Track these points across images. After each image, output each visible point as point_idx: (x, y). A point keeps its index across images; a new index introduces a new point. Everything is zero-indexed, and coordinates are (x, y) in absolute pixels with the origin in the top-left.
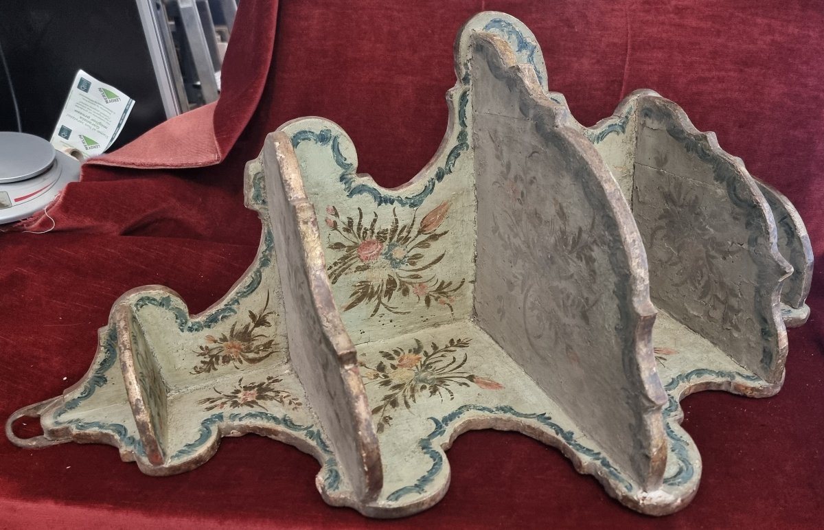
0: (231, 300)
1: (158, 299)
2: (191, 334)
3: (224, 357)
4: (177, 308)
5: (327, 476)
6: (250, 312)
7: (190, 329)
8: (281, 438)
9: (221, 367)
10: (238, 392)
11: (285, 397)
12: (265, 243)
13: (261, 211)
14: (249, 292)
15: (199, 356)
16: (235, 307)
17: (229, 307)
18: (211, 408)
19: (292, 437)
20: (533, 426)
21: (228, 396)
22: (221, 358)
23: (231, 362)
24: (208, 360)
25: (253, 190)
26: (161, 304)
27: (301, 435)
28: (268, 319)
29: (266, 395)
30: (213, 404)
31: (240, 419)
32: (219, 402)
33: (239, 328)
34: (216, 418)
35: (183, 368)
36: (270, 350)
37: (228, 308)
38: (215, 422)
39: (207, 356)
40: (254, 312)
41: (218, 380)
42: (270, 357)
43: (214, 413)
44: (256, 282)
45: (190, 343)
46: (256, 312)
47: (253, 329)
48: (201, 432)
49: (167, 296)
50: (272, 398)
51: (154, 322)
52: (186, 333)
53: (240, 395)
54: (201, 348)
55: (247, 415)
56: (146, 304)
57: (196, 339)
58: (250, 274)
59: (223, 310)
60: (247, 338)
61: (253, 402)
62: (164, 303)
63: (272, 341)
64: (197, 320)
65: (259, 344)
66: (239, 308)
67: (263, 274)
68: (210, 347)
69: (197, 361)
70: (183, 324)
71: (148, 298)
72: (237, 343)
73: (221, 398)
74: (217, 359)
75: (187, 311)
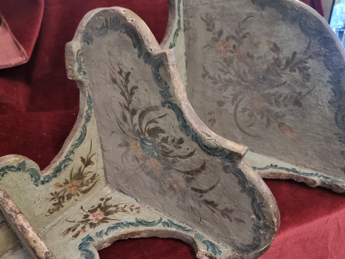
0: (69, 152)
1: (16, 166)
2: (44, 186)
3: (68, 196)
4: (31, 169)
5: (206, 247)
6: (82, 158)
7: (43, 183)
8: (144, 235)
9: (66, 204)
10: (86, 216)
11: (124, 207)
12: (87, 104)
13: (83, 80)
14: (80, 143)
15: (50, 201)
16: (71, 157)
17: (67, 157)
18: (76, 236)
19: (154, 232)
20: (274, 172)
21: (82, 222)
22: (66, 197)
23: (72, 197)
24: (57, 202)
25: (77, 64)
26: (19, 169)
27: (160, 227)
28: (92, 159)
29: (110, 211)
30: (76, 232)
31: (106, 234)
32: (79, 228)
33: (75, 171)
34: (87, 240)
35: (40, 214)
36: (95, 181)
37: (68, 159)
38: (88, 244)
39: (56, 199)
40: (84, 157)
41: (65, 214)
42: (95, 185)
43: (82, 238)
44: (83, 134)
45: (44, 193)
46: (85, 157)
47: (84, 169)
48: (84, 256)
49: (22, 161)
50: (116, 212)
51: (15, 185)
52: (41, 186)
53: (91, 217)
54: (52, 194)
55: (108, 229)
56: (6, 173)
57: (47, 188)
58: (79, 130)
59: (64, 161)
60: (81, 177)
61: (104, 219)
62: (20, 168)
63: (96, 174)
64: (47, 174)
65: (88, 178)
66: (74, 157)
67: (87, 128)
68: (58, 192)
69: (50, 205)
70: (37, 180)
71: (7, 167)
72: (75, 182)
73: (78, 225)
74: (63, 199)
75: (39, 169)
